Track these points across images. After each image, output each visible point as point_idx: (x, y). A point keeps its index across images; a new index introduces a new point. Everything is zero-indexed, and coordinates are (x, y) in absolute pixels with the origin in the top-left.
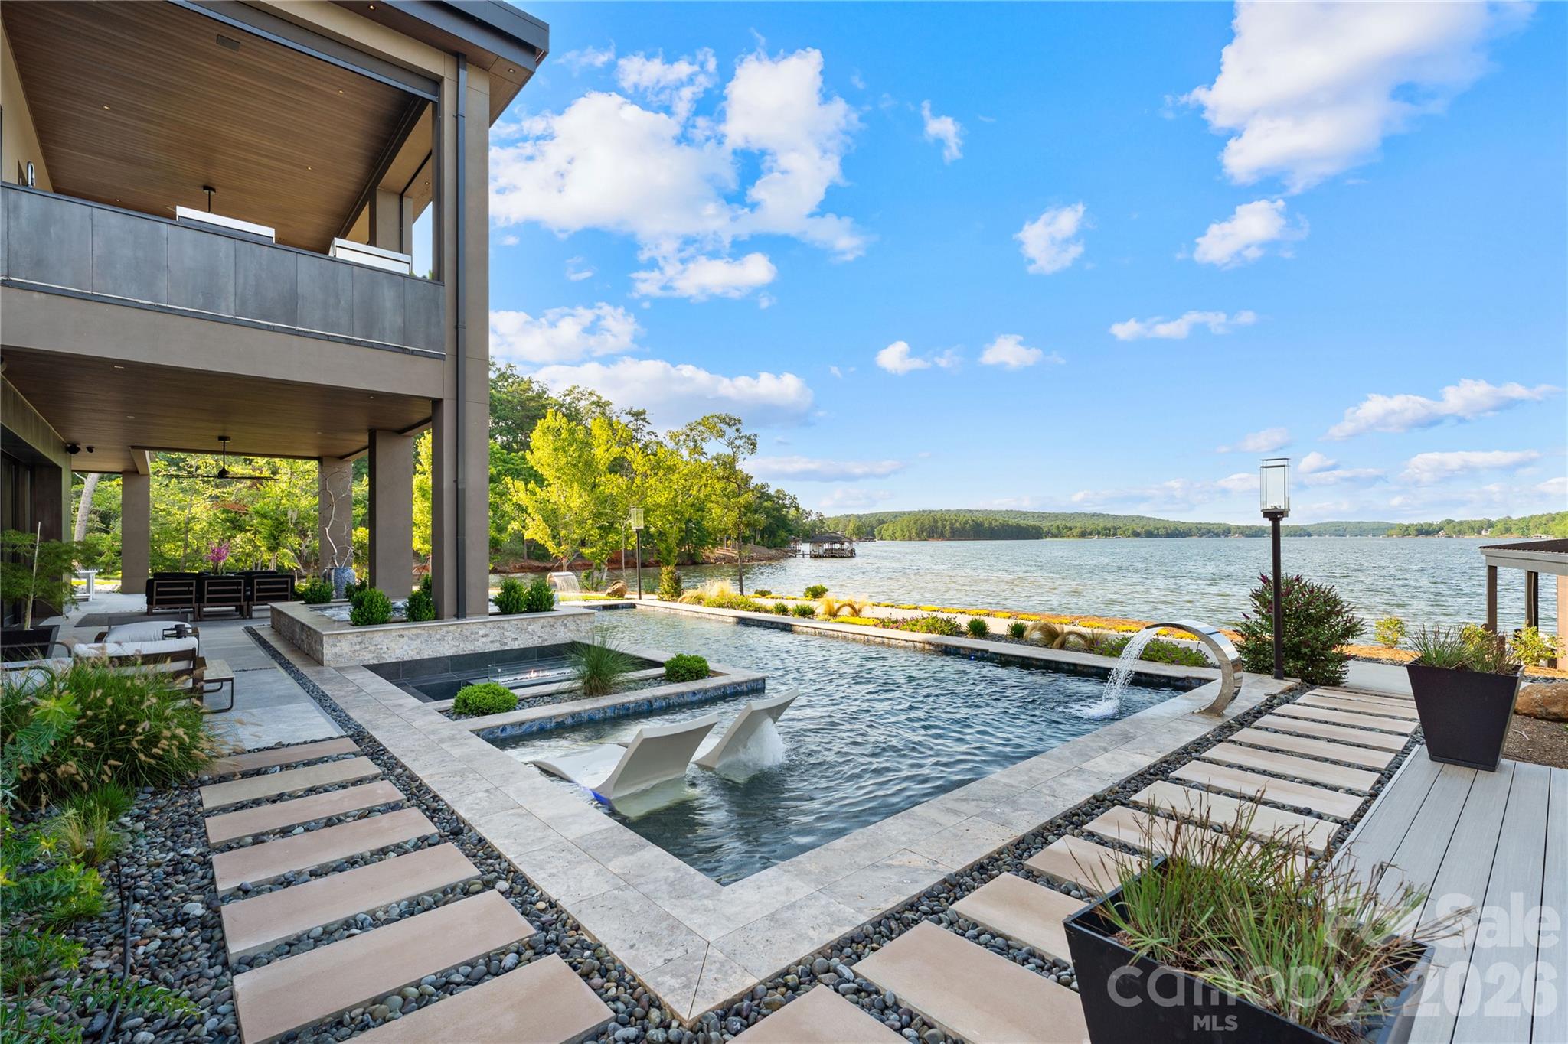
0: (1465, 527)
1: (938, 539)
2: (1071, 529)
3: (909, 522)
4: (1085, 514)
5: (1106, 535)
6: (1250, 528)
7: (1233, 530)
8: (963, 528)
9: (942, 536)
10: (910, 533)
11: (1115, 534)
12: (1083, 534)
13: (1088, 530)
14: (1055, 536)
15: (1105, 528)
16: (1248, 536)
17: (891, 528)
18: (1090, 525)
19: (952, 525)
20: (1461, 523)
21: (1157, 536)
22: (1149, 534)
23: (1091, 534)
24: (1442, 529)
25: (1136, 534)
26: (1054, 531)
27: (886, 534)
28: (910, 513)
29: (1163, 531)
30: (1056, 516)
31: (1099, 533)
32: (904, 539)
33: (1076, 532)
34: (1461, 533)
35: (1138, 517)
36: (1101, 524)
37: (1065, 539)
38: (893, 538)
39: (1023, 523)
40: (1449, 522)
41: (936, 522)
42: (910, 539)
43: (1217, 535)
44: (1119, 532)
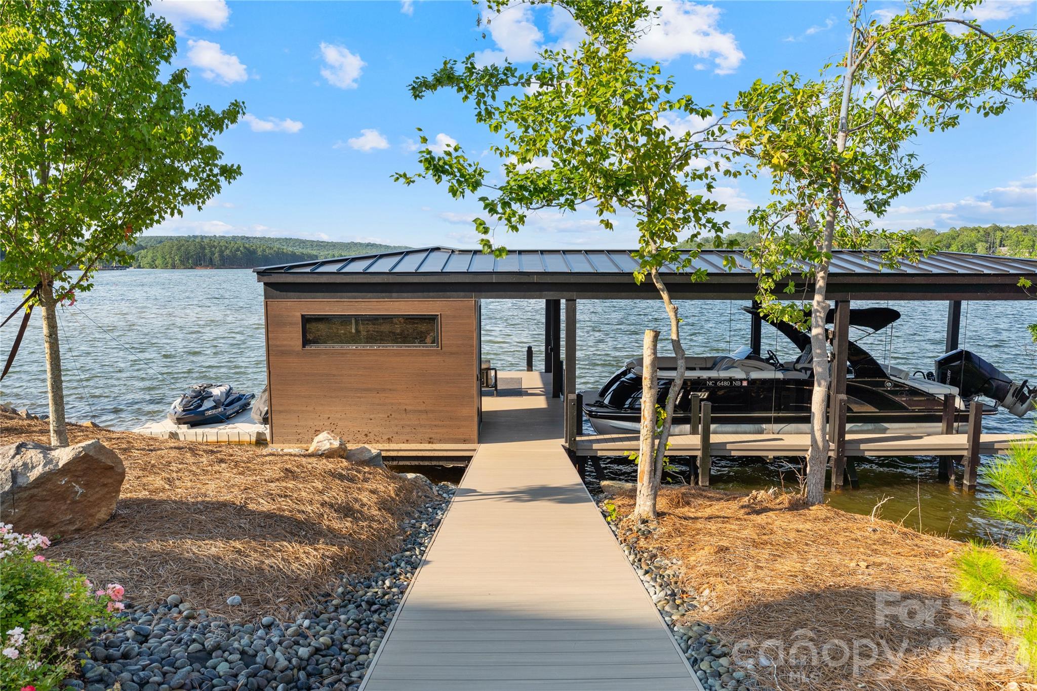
1: (206, 267)
3: (171, 248)
8: (235, 256)
9: (211, 264)
10: (173, 260)
17: (150, 255)
19: (221, 252)
27: (144, 262)
28: (171, 238)
32: (165, 266)
38: (153, 266)
41: (203, 248)
42: (174, 267)
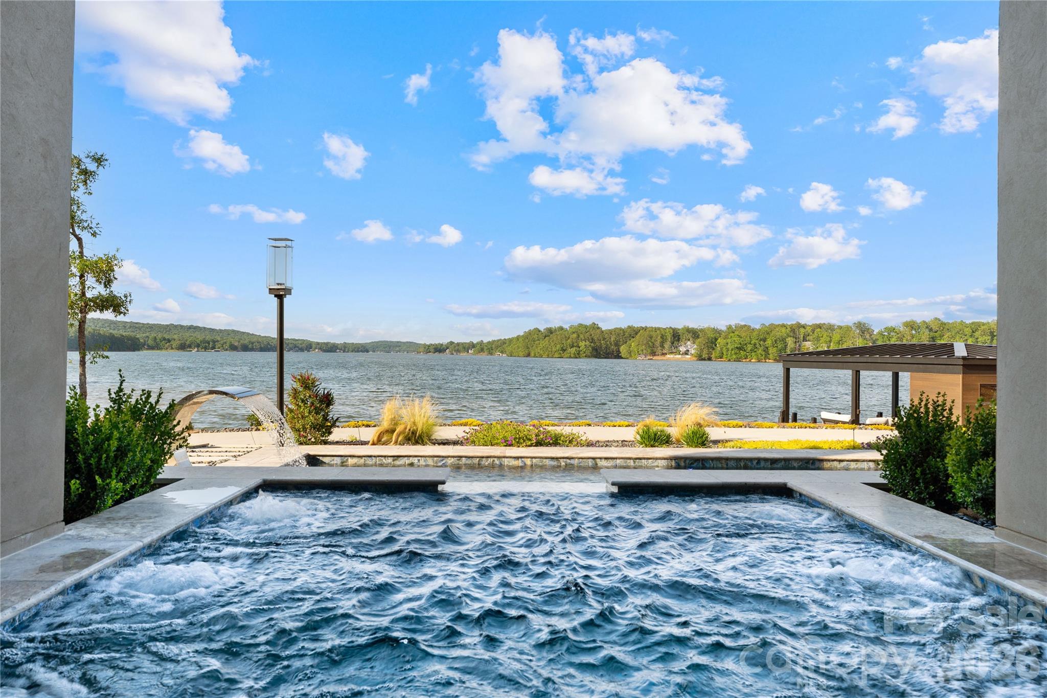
0: (461, 347)
2: (169, 341)
4: (182, 327)
5: (206, 349)
6: (327, 344)
7: (314, 346)
11: (213, 348)
12: (183, 347)
13: (188, 343)
14: (151, 348)
15: (204, 341)
16: (325, 351)
18: (189, 337)
20: (458, 344)
21: (252, 350)
22: (245, 348)
23: (190, 346)
24: (447, 348)
25: (233, 348)
26: (150, 342)
29: (257, 345)
30: (151, 327)
31: (198, 346)
33: (174, 344)
34: (458, 351)
35: (233, 331)
36: (200, 337)
37: (164, 352)
39: (115, 333)
40: (452, 343)
43: (302, 350)
44: (218, 345)
